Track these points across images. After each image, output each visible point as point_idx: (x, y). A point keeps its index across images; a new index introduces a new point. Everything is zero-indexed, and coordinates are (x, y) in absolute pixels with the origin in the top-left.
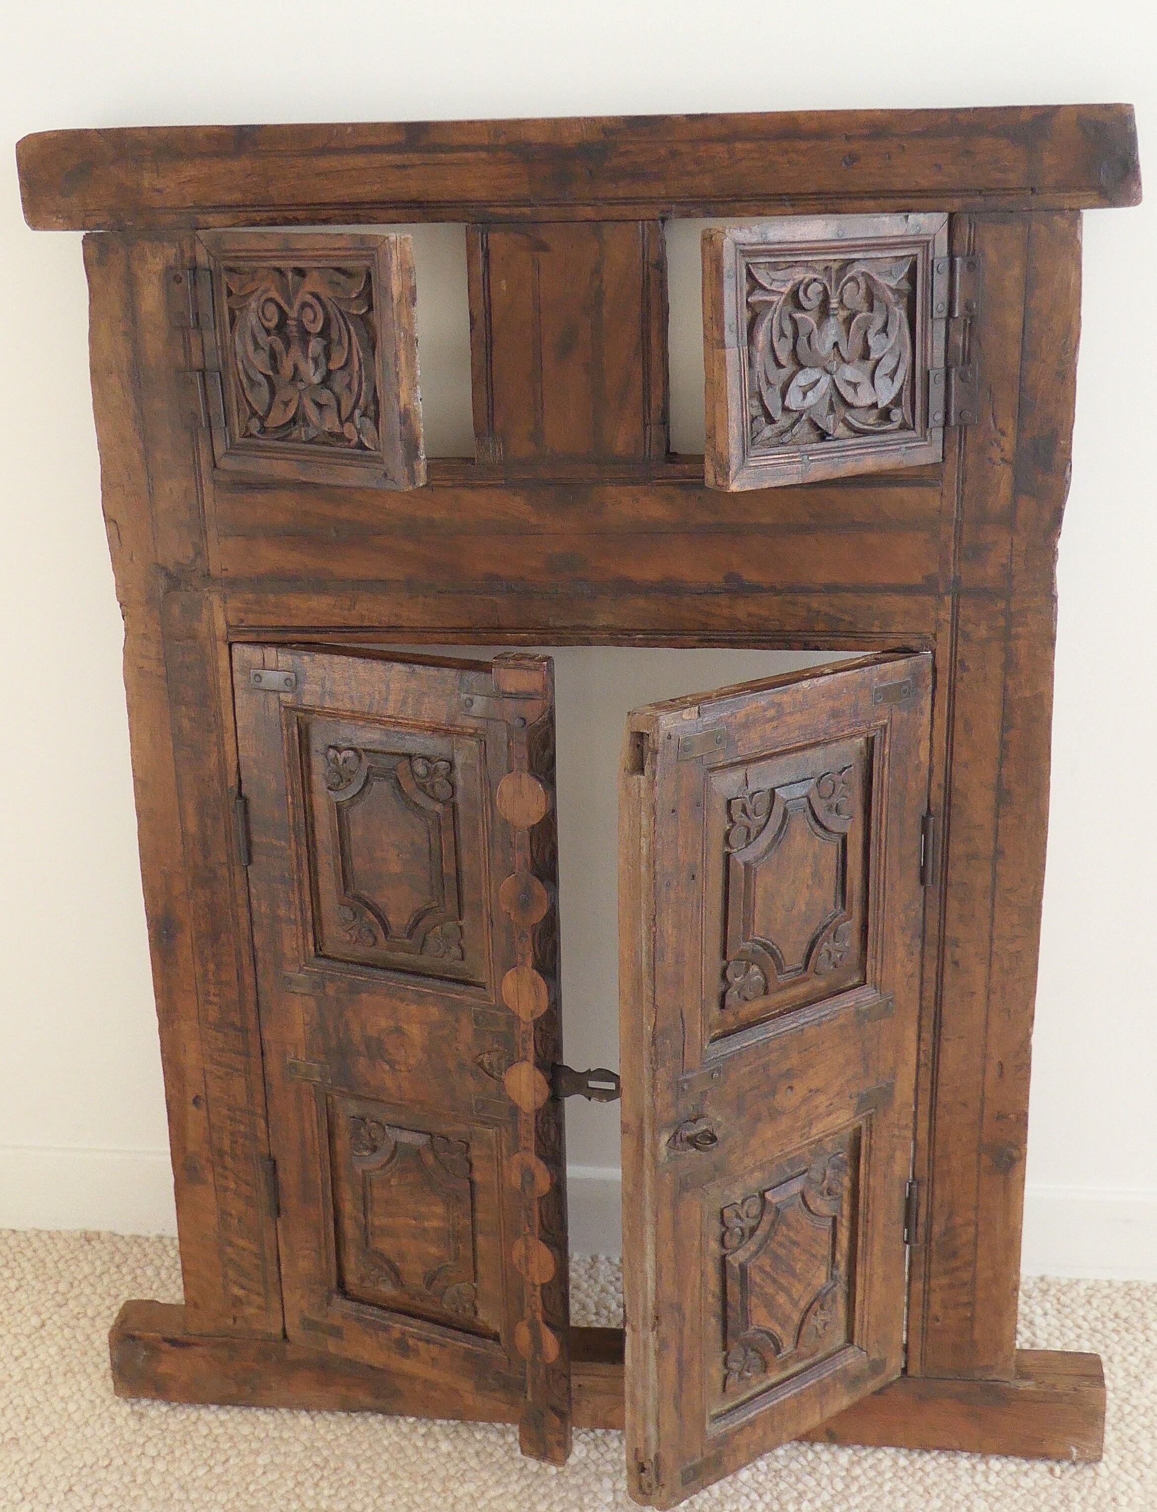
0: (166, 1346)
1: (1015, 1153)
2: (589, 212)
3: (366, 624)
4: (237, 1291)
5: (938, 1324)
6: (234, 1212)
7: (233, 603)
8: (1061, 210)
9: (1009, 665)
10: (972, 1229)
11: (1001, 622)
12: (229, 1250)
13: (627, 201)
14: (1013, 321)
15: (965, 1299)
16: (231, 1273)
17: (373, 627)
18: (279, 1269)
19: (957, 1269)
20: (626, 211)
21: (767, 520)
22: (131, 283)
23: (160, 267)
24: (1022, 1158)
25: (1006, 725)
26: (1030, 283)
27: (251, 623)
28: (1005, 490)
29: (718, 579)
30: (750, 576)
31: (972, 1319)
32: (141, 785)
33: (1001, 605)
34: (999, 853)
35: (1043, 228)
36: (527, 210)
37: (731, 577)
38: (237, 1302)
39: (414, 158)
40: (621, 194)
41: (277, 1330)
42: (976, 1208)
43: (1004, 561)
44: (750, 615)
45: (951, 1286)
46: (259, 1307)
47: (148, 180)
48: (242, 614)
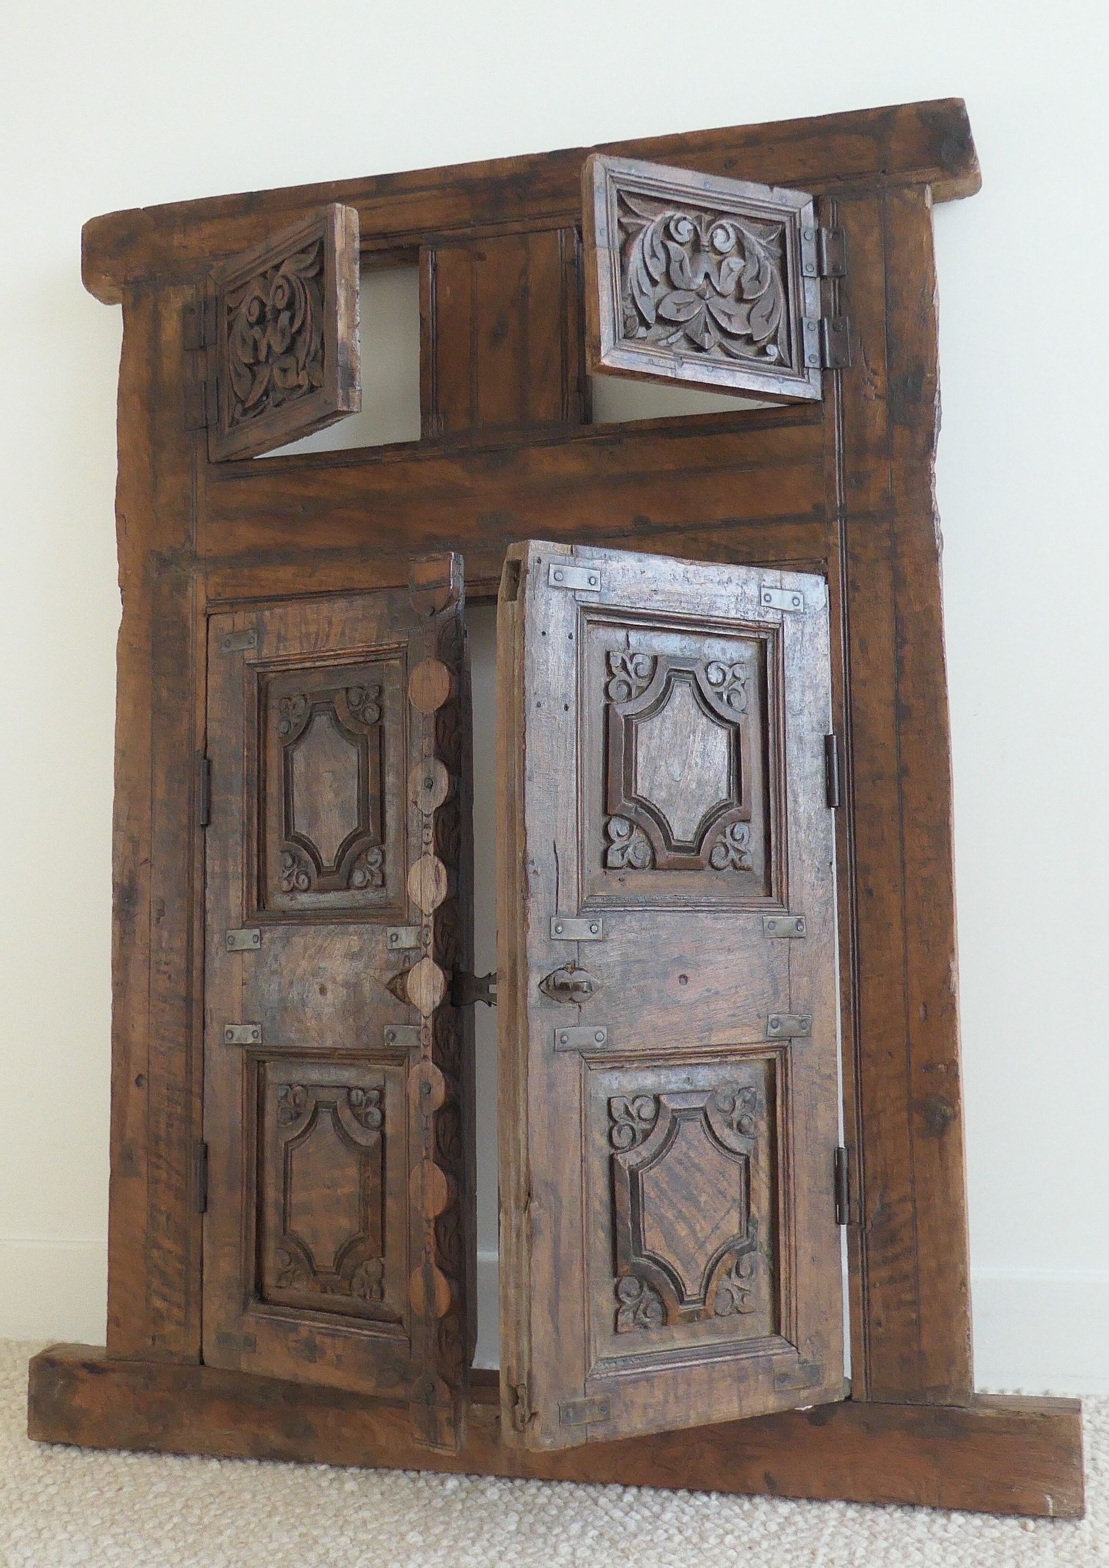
0: (83, 1373)
1: (949, 1111)
2: (517, 227)
3: (323, 589)
4: (158, 1303)
5: (881, 1330)
6: (163, 1208)
7: (215, 579)
8: (909, 185)
9: (898, 582)
10: (909, 1206)
11: (888, 543)
12: (155, 1253)
13: (550, 215)
14: (876, 278)
15: (908, 1297)
16: (156, 1283)
17: (329, 591)
18: (202, 1274)
19: (896, 1257)
20: (549, 222)
21: (670, 466)
22: (156, 319)
23: (180, 305)
24: (956, 1115)
25: (900, 641)
26: (888, 245)
27: (226, 596)
28: (880, 421)
29: (627, 523)
30: (656, 518)
31: (917, 1324)
33: (885, 526)
34: (904, 771)
35: (895, 200)
36: (468, 231)
37: (640, 520)
38: (158, 1317)
39: (381, 200)
40: (544, 210)
41: (193, 1352)
42: (913, 1182)
43: (884, 486)
45: (892, 1280)
46: (178, 1323)
47: (177, 239)
48: (220, 590)
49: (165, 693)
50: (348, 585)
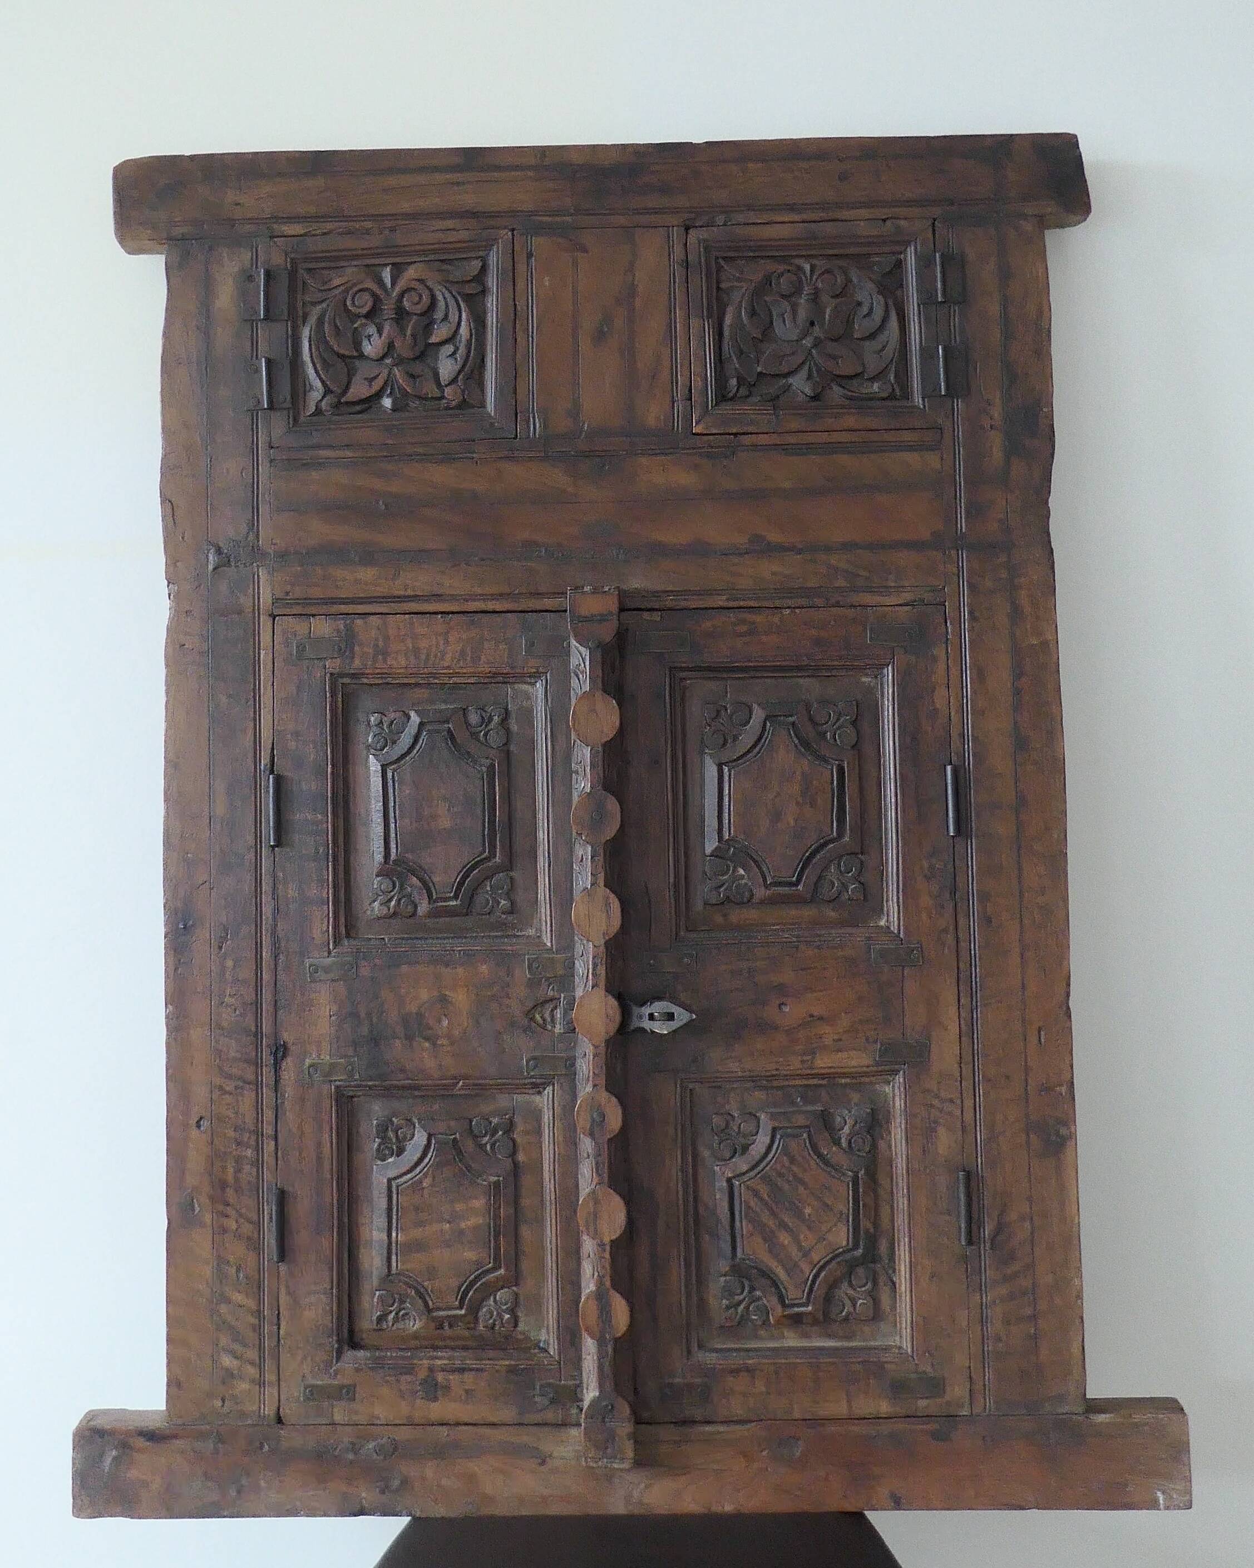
0: (141, 1442)
1: (1063, 1131)
2: (622, 220)
3: (410, 592)
4: (227, 1361)
5: (1001, 1345)
6: (231, 1258)
7: (280, 576)
8: (1028, 217)
9: (1016, 614)
10: (1027, 1224)
11: (1004, 574)
12: (223, 1309)
13: (656, 211)
14: (994, 309)
15: (1028, 1311)
16: (224, 1340)
17: (416, 596)
18: (279, 1329)
19: (1015, 1275)
20: (653, 219)
21: (787, 485)
22: (208, 286)
23: (236, 269)
24: (1072, 1136)
25: (1018, 672)
26: (1005, 275)
27: (296, 596)
28: (997, 454)
29: (741, 540)
30: (774, 536)
31: (1035, 1337)
32: (173, 765)
33: (1003, 558)
34: (1022, 801)
35: (1012, 231)
36: (568, 219)
37: (757, 538)
38: (229, 1375)
39: (469, 176)
40: (650, 205)
41: (269, 1411)
42: (1030, 1199)
43: (1001, 516)
44: (774, 574)
45: (1011, 1296)
46: (253, 1381)
47: (230, 196)
48: (289, 588)
49: (224, 699)
50: (437, 590)
